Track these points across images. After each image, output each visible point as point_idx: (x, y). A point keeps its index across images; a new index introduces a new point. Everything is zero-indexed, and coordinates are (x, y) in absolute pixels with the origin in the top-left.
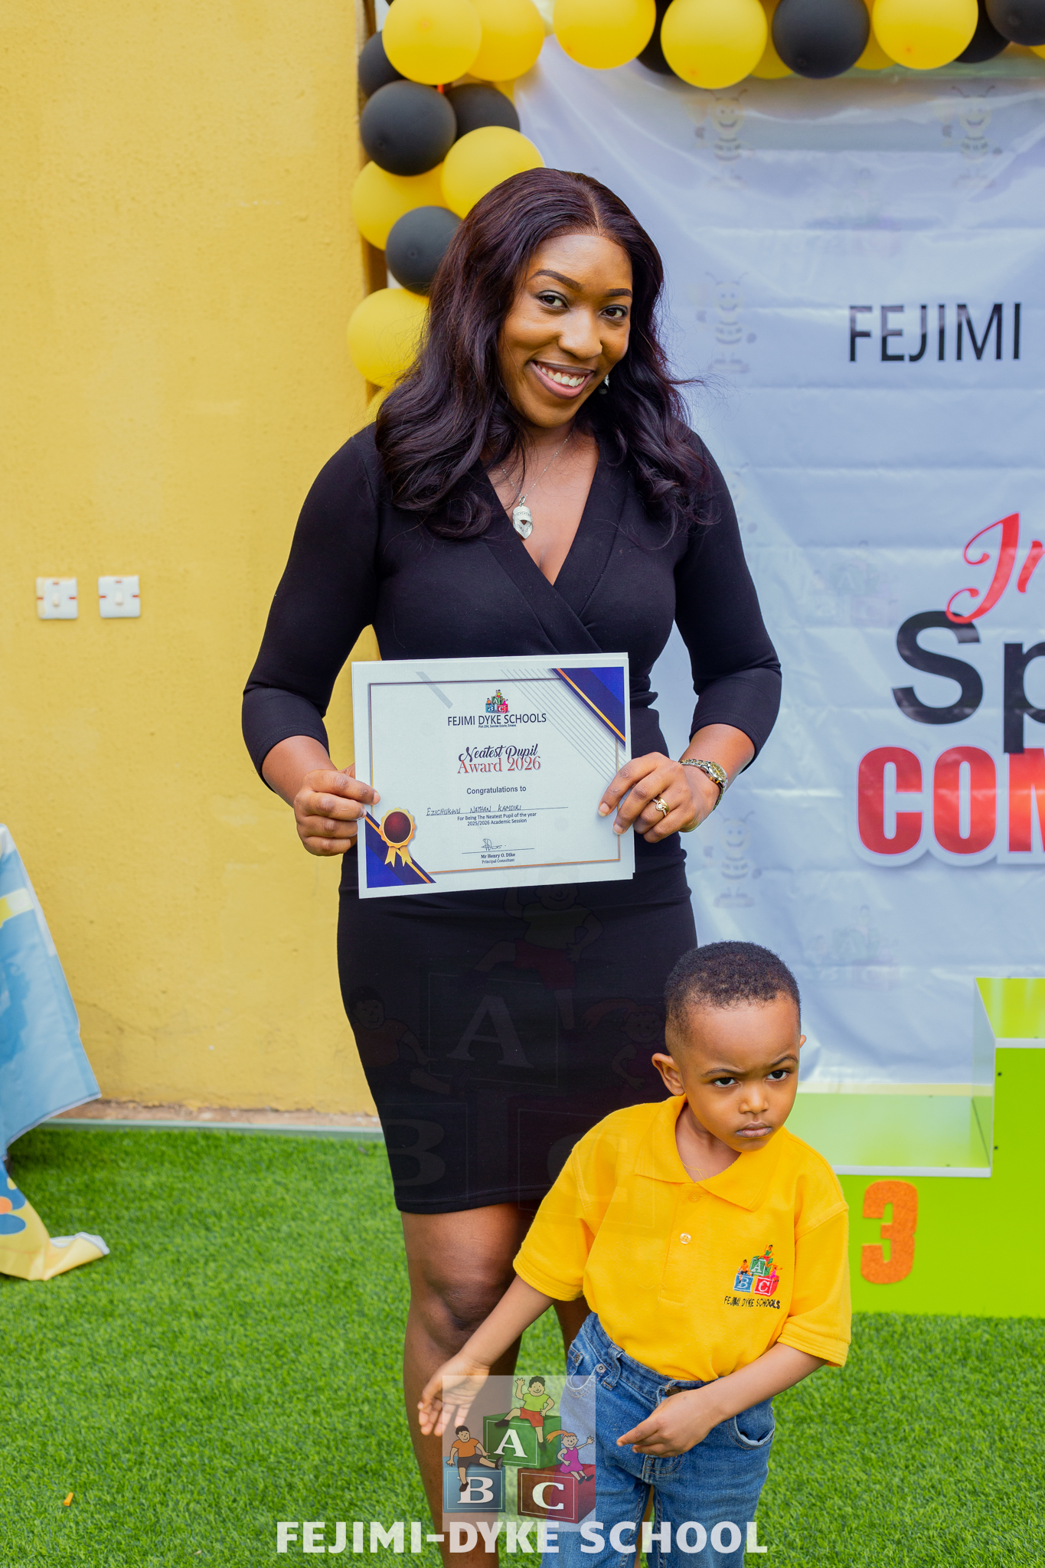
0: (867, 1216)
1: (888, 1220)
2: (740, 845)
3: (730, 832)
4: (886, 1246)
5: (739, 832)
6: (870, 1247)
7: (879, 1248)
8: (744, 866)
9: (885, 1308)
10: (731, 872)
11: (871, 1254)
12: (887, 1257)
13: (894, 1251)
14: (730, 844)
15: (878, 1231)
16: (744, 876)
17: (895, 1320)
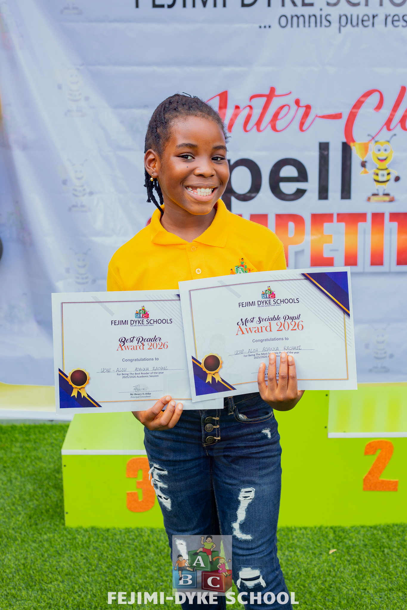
0: (128, 476)
1: (140, 478)
2: (84, 266)
3: (79, 260)
4: (140, 492)
5: (84, 260)
6: (131, 493)
7: (135, 494)
8: (87, 278)
9: (140, 525)
10: (80, 281)
11: (132, 497)
12: (140, 499)
13: (144, 494)
14: (79, 266)
15: (135, 485)
16: (86, 283)
17: (145, 532)
